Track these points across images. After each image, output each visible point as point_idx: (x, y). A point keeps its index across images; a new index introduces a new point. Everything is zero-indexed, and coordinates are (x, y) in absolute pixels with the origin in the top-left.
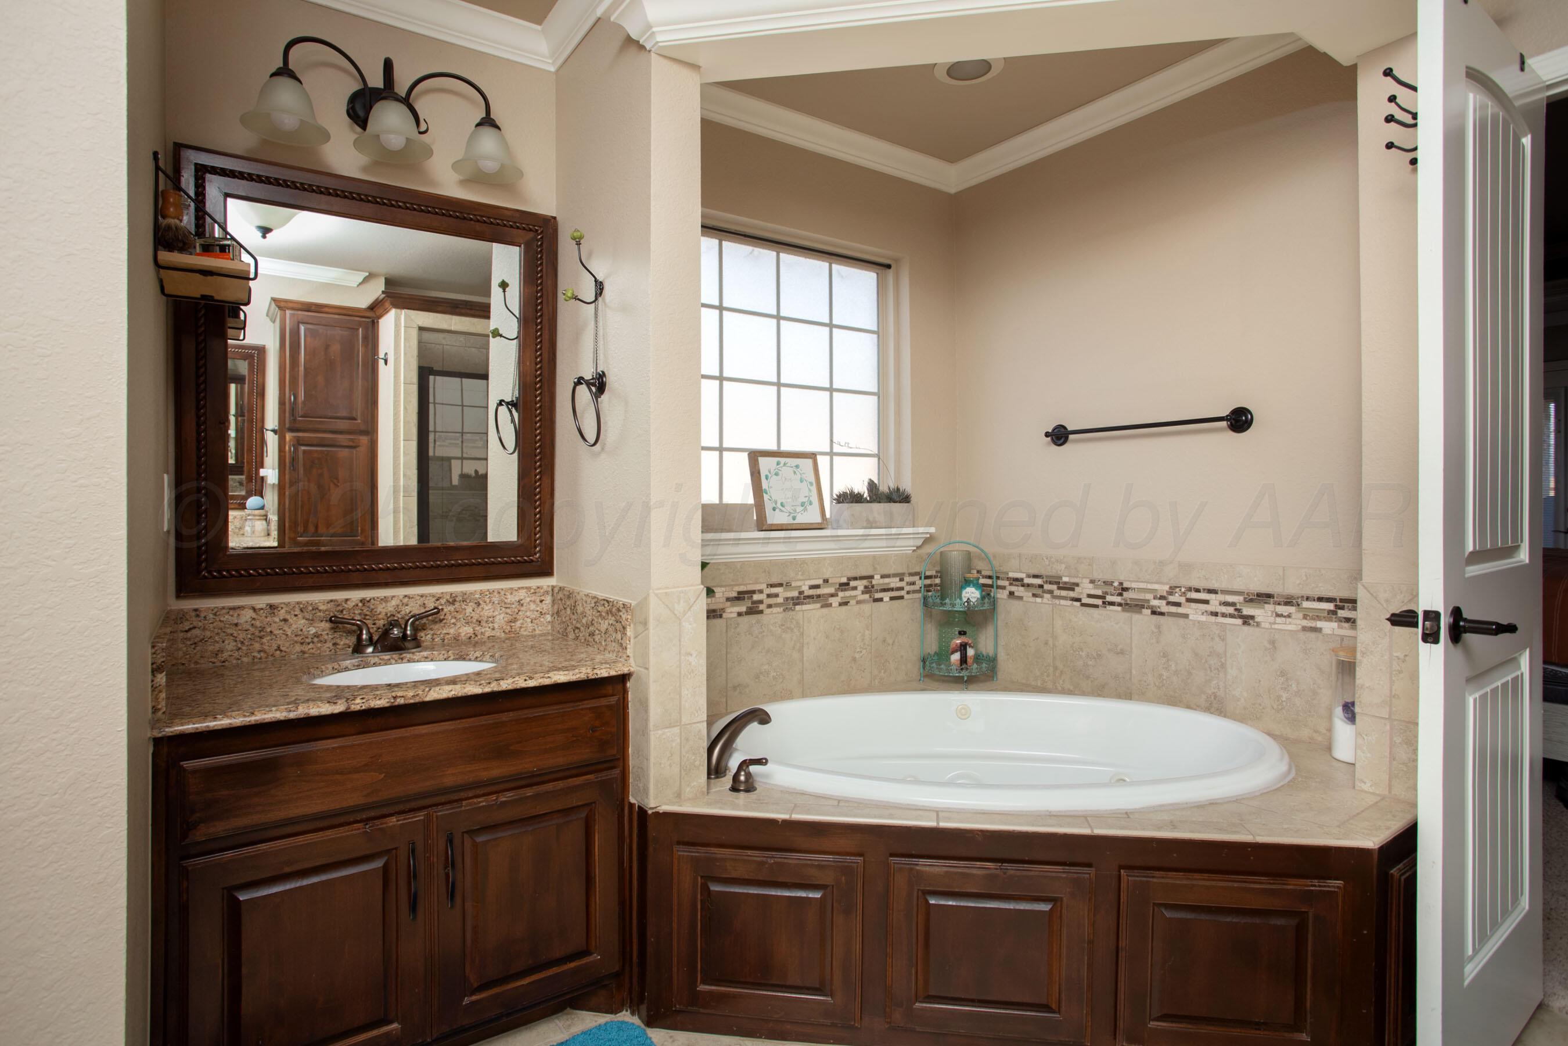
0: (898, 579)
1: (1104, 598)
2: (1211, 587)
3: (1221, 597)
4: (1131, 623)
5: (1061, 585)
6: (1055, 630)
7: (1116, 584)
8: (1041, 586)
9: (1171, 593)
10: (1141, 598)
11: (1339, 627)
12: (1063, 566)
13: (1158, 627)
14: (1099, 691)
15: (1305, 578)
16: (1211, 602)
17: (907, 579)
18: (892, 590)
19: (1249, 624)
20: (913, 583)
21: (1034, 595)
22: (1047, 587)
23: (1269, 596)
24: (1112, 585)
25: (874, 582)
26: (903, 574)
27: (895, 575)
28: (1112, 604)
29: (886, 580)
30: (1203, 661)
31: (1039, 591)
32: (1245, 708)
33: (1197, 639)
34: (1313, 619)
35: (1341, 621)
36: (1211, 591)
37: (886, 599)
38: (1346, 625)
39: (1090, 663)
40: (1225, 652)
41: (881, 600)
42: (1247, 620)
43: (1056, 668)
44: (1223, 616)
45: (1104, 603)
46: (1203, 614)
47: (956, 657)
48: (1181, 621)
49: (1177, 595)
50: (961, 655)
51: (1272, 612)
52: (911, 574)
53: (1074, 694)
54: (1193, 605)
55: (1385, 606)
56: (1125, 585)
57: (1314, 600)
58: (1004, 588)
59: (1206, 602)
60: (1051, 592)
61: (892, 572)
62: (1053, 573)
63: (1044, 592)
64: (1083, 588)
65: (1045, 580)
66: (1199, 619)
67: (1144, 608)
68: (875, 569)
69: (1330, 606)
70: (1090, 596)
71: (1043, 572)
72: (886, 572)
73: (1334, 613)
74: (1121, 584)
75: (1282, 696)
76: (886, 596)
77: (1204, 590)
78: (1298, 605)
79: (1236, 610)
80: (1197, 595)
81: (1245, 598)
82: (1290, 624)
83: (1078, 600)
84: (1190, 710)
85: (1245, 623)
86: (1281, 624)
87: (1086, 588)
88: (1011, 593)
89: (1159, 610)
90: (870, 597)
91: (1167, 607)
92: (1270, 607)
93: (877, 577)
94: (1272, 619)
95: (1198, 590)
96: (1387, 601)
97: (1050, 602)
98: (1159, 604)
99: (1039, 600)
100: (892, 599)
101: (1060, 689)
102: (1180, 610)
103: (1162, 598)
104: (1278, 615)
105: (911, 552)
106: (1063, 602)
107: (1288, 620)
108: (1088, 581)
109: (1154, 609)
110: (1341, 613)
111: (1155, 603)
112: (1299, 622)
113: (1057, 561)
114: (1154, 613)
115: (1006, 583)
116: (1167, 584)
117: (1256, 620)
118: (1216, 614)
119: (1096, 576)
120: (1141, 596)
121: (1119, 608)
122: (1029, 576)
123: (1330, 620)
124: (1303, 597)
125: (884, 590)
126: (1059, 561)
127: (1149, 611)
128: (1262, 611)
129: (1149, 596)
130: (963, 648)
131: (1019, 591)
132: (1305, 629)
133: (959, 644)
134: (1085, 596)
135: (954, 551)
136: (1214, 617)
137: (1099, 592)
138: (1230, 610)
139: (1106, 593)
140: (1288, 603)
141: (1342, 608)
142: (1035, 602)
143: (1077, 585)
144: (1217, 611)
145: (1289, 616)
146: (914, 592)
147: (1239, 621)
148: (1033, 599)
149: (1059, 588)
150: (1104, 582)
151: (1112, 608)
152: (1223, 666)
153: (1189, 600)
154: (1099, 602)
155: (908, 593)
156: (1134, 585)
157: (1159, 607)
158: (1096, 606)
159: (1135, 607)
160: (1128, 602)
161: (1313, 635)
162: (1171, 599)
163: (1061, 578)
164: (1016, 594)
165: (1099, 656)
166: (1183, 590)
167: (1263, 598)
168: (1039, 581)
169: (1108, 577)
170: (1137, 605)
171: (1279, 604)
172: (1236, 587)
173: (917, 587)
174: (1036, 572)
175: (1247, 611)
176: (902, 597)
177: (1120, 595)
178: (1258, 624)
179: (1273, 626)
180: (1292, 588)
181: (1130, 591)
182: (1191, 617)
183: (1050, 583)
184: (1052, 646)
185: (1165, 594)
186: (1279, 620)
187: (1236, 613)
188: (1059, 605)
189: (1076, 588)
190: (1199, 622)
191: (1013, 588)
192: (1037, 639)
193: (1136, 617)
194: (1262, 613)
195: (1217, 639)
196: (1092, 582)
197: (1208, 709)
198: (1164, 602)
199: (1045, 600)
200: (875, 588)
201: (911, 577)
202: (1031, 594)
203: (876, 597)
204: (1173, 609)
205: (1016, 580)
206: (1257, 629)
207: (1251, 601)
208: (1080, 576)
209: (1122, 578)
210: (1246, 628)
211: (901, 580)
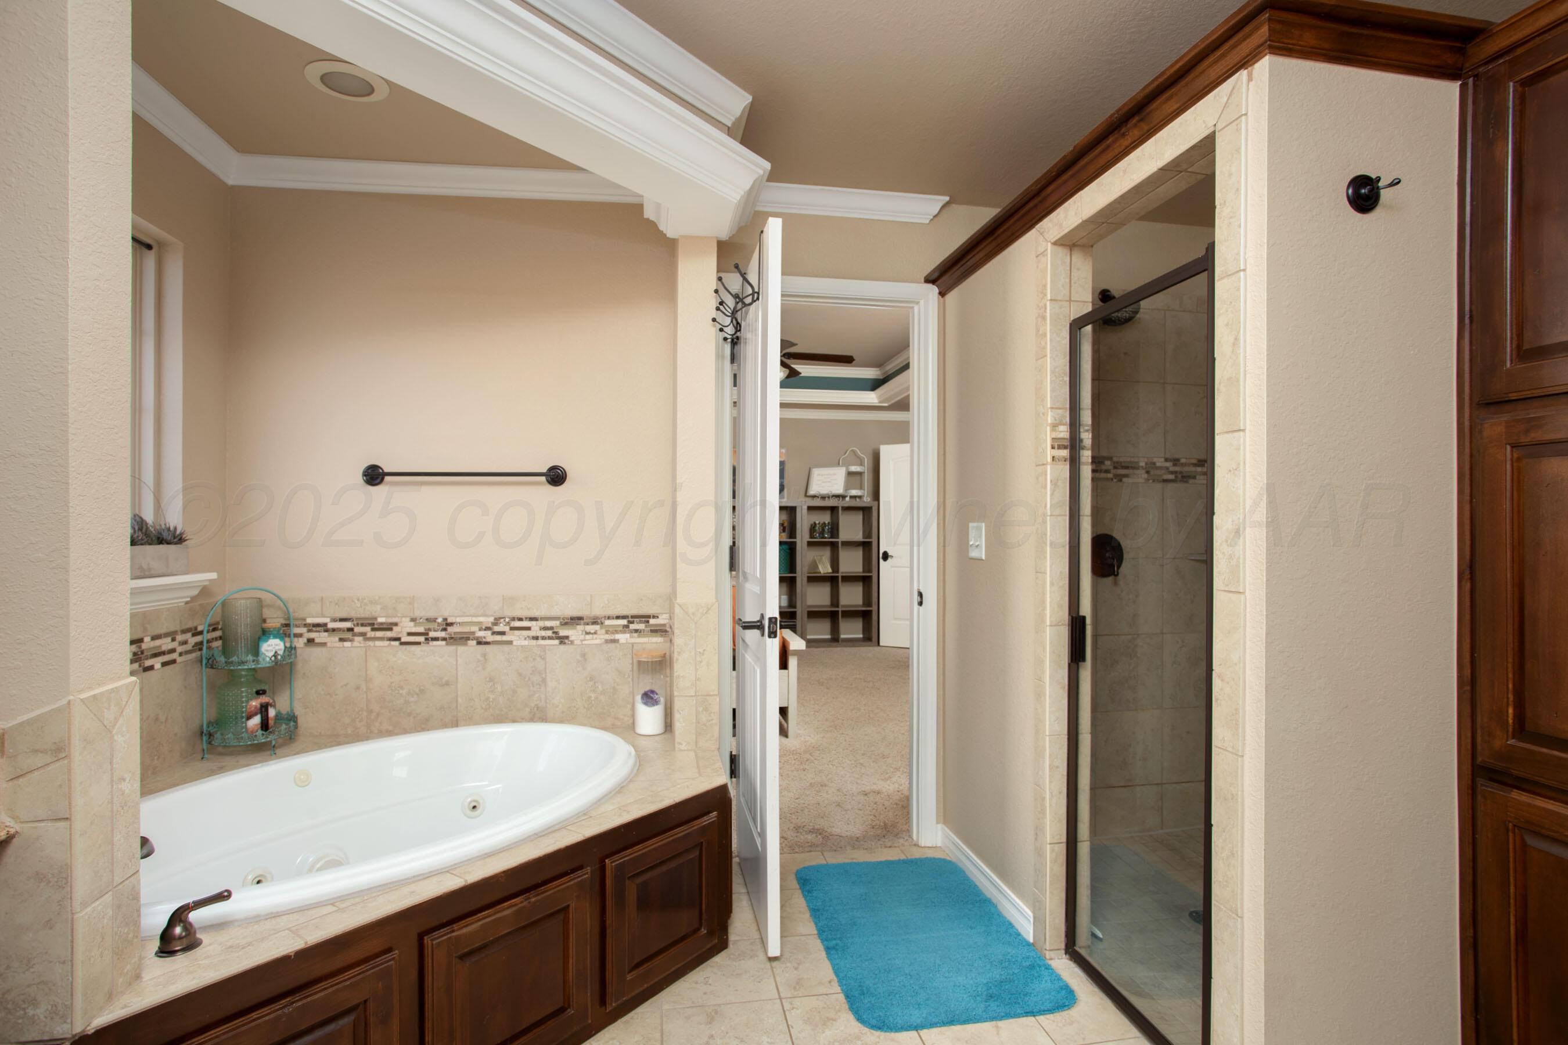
0: (169, 639)
1: (427, 634)
2: (532, 615)
3: (541, 623)
4: (457, 656)
5: (376, 626)
6: (369, 672)
7: (440, 620)
8: (351, 630)
9: (496, 624)
10: (467, 631)
11: (631, 637)
12: (379, 607)
13: (484, 655)
14: (423, 725)
15: (607, 602)
16: (532, 629)
17: (180, 638)
18: (163, 653)
19: (565, 643)
20: (185, 643)
21: (341, 640)
22: (357, 630)
23: (580, 618)
24: (435, 621)
25: (144, 646)
26: (175, 633)
27: (166, 635)
28: (436, 639)
29: (158, 642)
30: (527, 679)
31: (349, 635)
32: (563, 712)
33: (521, 661)
34: (613, 633)
35: (632, 632)
36: (532, 619)
37: (158, 666)
38: (635, 635)
39: (412, 699)
40: (545, 669)
41: (151, 668)
42: (563, 640)
43: (371, 712)
44: (543, 639)
45: (427, 639)
46: (525, 639)
47: (256, 720)
48: (506, 648)
49: (501, 625)
50: (262, 717)
51: (583, 631)
52: (184, 632)
53: (397, 734)
54: (517, 632)
55: (692, 617)
56: (450, 620)
57: (613, 618)
58: (300, 635)
59: (529, 629)
60: (363, 634)
61: (163, 631)
62: (367, 614)
63: (355, 635)
64: (402, 628)
65: (355, 622)
66: (523, 644)
67: (469, 640)
68: (145, 630)
69: (624, 622)
70: (410, 634)
71: (353, 614)
72: (156, 632)
73: (627, 626)
74: (445, 619)
75: (591, 697)
76: (157, 663)
77: (526, 618)
78: (602, 623)
79: (554, 633)
80: (519, 624)
81: (561, 622)
82: (596, 639)
83: (398, 639)
84: (515, 724)
85: (561, 643)
86: (590, 640)
87: (407, 626)
88: (310, 641)
89: (484, 640)
90: (140, 666)
91: (492, 637)
92: (580, 628)
93: (147, 639)
94: (582, 637)
95: (520, 619)
96: (693, 614)
97: (362, 645)
98: (484, 635)
99: (347, 644)
100: (164, 664)
101: (376, 731)
102: (505, 638)
103: (487, 629)
104: (588, 633)
105: (183, 604)
106: (378, 643)
107: (595, 636)
108: (408, 619)
109: (480, 640)
110: (632, 626)
111: (480, 634)
112: (602, 637)
113: (371, 602)
114: (479, 643)
115: (303, 630)
116: (492, 616)
117: (570, 639)
118: (537, 638)
119: (418, 614)
120: (466, 629)
121: (444, 643)
122: (334, 620)
123: (624, 632)
124: (605, 617)
125: (156, 655)
126: (372, 602)
127: (475, 642)
128: (575, 631)
129: (475, 629)
130: (264, 709)
131: (320, 637)
132: (607, 641)
133: (259, 706)
134: (405, 634)
135: (241, 599)
136: (535, 641)
137: (421, 630)
138: (549, 633)
139: (430, 630)
140: (594, 623)
141: (632, 622)
142: (344, 647)
143: (396, 624)
144: (538, 635)
145: (595, 633)
146: (188, 652)
147: (557, 642)
148: (341, 644)
149: (373, 630)
150: (427, 619)
151: (435, 643)
152: (544, 681)
153: (512, 629)
154: (421, 639)
155: (181, 654)
156: (458, 620)
157: (484, 638)
158: (419, 643)
159: (462, 639)
160: (453, 636)
161: (613, 645)
162: (496, 629)
163: (376, 619)
164: (317, 640)
165: (422, 691)
166: (507, 620)
167: (575, 620)
168: (348, 625)
169: (431, 614)
170: (461, 638)
171: (588, 624)
172: (553, 613)
173: (189, 647)
174: (344, 615)
175: (563, 633)
176: (174, 662)
177: (445, 630)
178: (572, 642)
179: (583, 643)
180: (598, 611)
181: (455, 625)
182: (515, 643)
183: (363, 625)
184: (365, 690)
185: (490, 625)
186: (588, 637)
187: (554, 635)
188: (374, 646)
189: (395, 628)
190: (522, 646)
191: (312, 635)
192: (346, 685)
193: (461, 649)
194: (574, 633)
195: (538, 659)
196: (413, 620)
197: (532, 719)
198: (489, 633)
199: (356, 644)
200: (145, 654)
201: (184, 635)
202: (337, 639)
203: (146, 665)
204: (498, 638)
205: (318, 625)
206: (571, 646)
207: (566, 624)
208: (399, 615)
209: (446, 614)
210: (562, 647)
211: (173, 640)
